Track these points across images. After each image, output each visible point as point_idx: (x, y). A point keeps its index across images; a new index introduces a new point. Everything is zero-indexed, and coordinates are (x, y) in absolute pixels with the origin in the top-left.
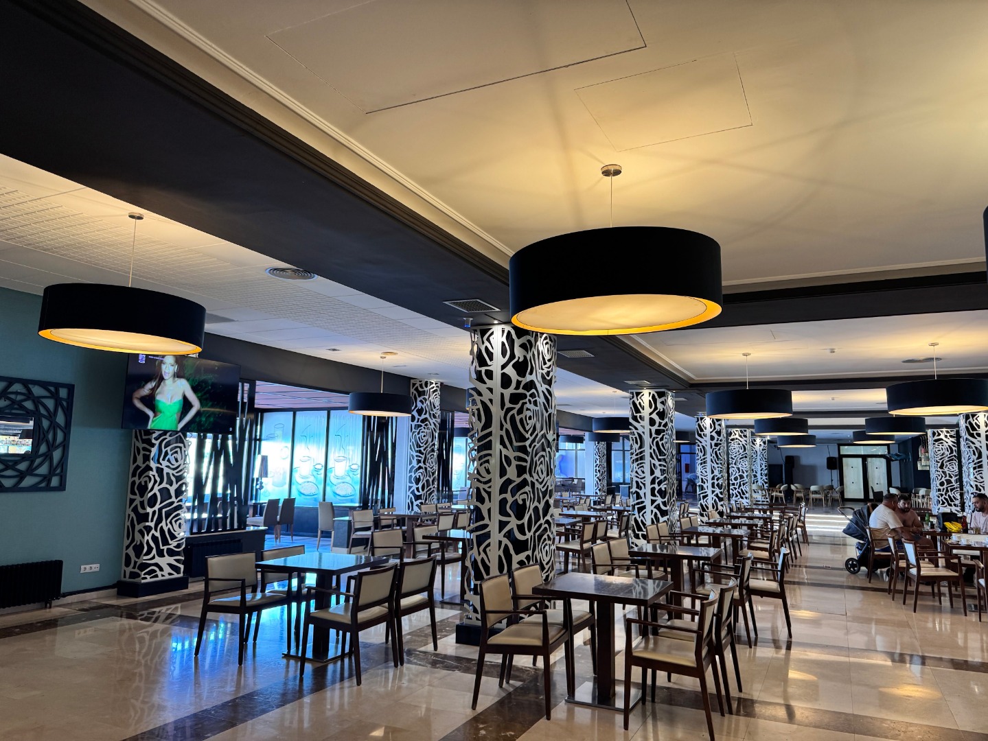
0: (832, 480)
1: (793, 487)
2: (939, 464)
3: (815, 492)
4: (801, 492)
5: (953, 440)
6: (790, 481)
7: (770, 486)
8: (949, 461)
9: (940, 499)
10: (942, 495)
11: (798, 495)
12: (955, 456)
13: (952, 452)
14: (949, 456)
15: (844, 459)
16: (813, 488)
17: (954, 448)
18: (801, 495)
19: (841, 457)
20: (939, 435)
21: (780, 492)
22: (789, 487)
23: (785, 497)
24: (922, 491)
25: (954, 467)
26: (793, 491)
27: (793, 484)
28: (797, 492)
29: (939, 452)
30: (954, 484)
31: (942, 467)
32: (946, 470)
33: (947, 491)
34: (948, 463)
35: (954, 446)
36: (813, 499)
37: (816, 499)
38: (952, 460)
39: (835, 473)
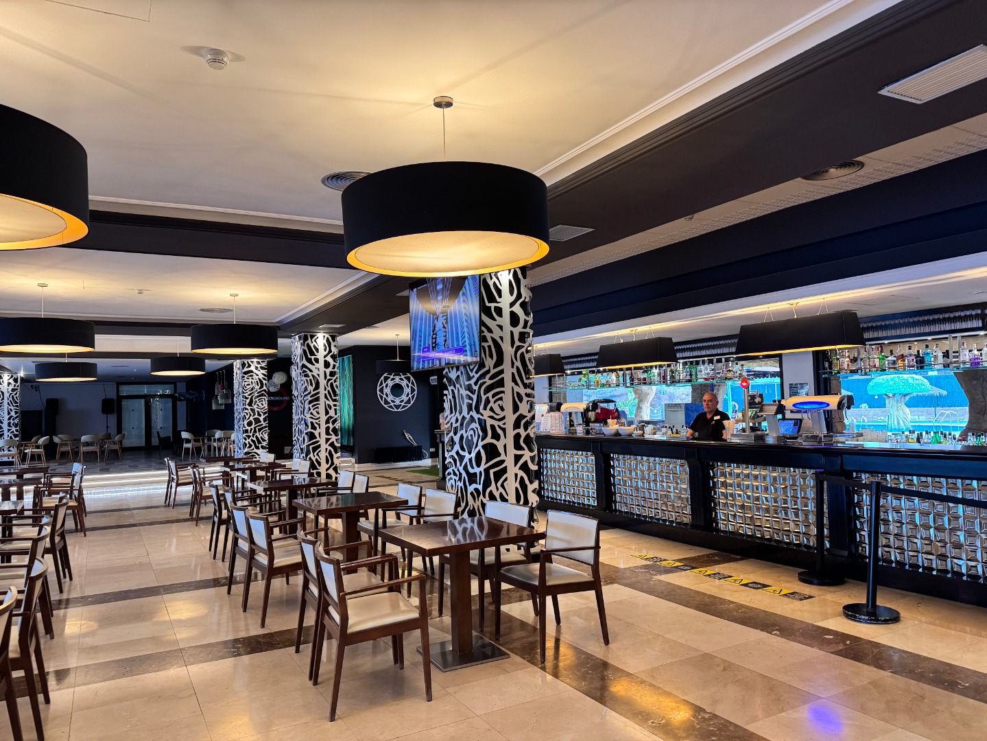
0: (108, 427)
1: (56, 440)
2: (248, 401)
3: (87, 444)
4: (66, 445)
5: (264, 372)
6: (52, 432)
7: (22, 439)
8: (258, 396)
9: (247, 442)
10: (249, 437)
11: (63, 449)
12: (265, 390)
13: (262, 387)
14: (259, 391)
15: (124, 403)
16: (84, 438)
17: (264, 382)
18: (68, 448)
19: (120, 398)
20: (249, 366)
21: (38, 447)
22: (51, 439)
23: (45, 452)
24: (218, 434)
25: (264, 403)
26: (56, 444)
27: (56, 435)
28: (62, 445)
29: (248, 387)
30: (262, 423)
31: (250, 404)
32: (255, 407)
33: (255, 431)
34: (257, 399)
35: (264, 379)
36: (83, 452)
37: (87, 453)
38: (262, 395)
39: (113, 419)
